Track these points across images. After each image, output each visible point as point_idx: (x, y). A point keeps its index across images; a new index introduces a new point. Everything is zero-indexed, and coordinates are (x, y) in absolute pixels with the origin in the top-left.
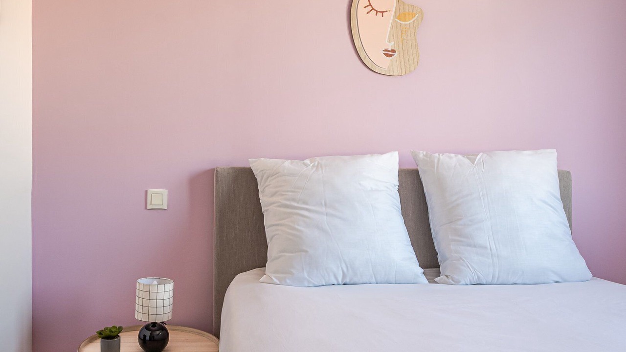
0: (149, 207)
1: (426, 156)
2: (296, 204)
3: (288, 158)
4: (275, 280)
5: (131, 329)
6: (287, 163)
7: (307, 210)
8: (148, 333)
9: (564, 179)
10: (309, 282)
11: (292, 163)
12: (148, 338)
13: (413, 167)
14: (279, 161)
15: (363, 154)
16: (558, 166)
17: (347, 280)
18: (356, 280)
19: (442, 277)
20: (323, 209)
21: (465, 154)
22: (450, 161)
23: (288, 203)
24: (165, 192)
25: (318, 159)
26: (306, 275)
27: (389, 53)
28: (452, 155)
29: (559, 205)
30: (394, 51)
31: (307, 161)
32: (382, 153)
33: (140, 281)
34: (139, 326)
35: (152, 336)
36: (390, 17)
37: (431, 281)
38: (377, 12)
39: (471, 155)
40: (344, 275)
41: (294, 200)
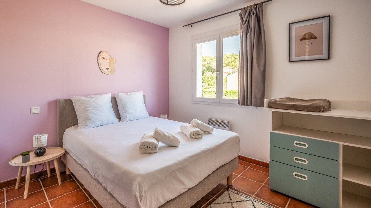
0: (32, 113)
1: (117, 94)
2: (87, 108)
3: (83, 96)
4: (83, 128)
5: (32, 151)
6: (83, 98)
7: (90, 109)
8: (39, 151)
9: (144, 96)
10: (92, 127)
11: (84, 97)
12: (39, 152)
13: (114, 96)
14: (80, 97)
15: (103, 94)
16: (143, 94)
17: (101, 125)
18: (103, 124)
19: (122, 121)
20: (94, 109)
21: (126, 93)
22: (122, 95)
23: (84, 108)
24: (39, 108)
25: (91, 96)
26: (91, 125)
27: (108, 69)
28: (123, 93)
29: (144, 103)
30: (109, 69)
31: (88, 97)
32: (107, 94)
33: (34, 136)
34: (34, 150)
35: (40, 152)
36: (108, 60)
37: (120, 122)
38: (105, 59)
39: (127, 93)
40: (100, 124)
41: (87, 107)
